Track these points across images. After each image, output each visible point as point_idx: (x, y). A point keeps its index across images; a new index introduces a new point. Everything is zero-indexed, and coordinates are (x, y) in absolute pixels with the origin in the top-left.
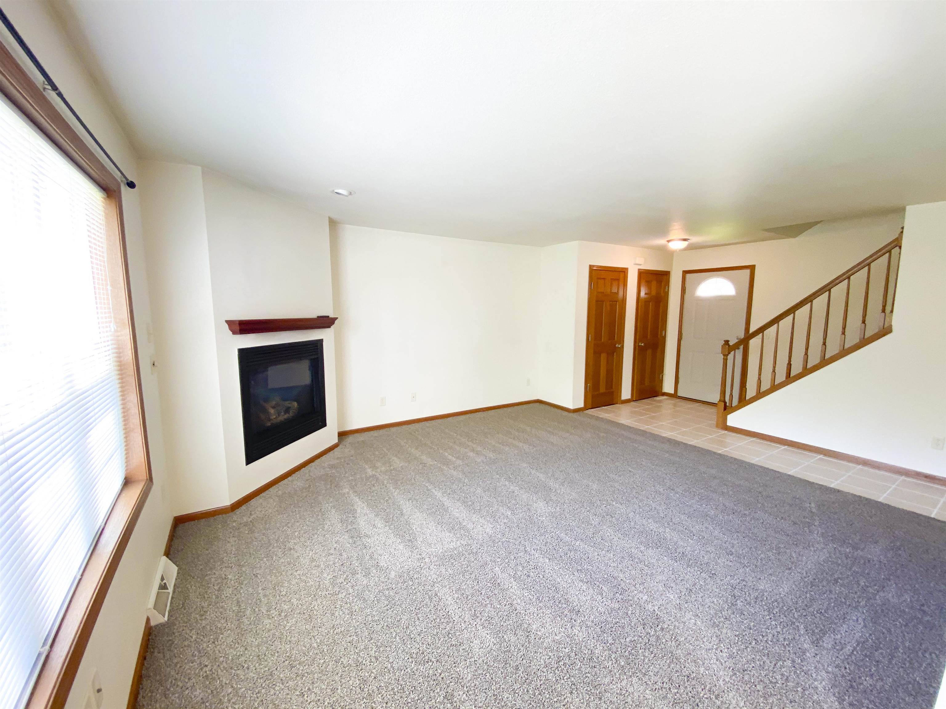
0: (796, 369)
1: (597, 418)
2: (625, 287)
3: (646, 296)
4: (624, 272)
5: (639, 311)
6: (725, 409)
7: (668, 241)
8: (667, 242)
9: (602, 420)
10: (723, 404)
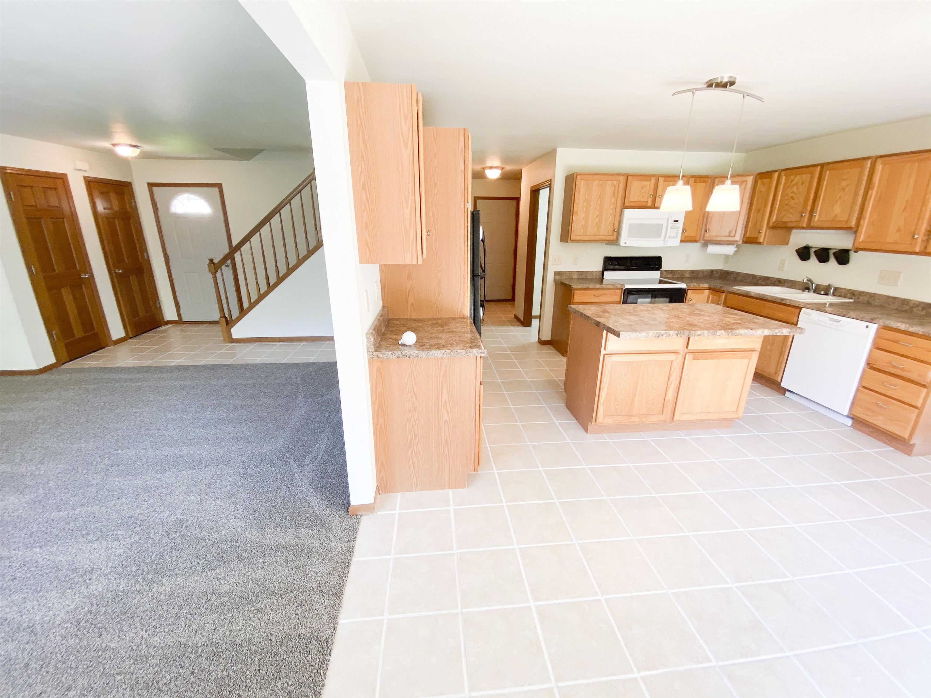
0: (273, 280)
1: (81, 370)
2: (70, 200)
3: (107, 211)
4: (62, 179)
5: (103, 232)
6: (227, 323)
7: (114, 145)
8: (112, 146)
9: (89, 370)
10: (224, 319)
